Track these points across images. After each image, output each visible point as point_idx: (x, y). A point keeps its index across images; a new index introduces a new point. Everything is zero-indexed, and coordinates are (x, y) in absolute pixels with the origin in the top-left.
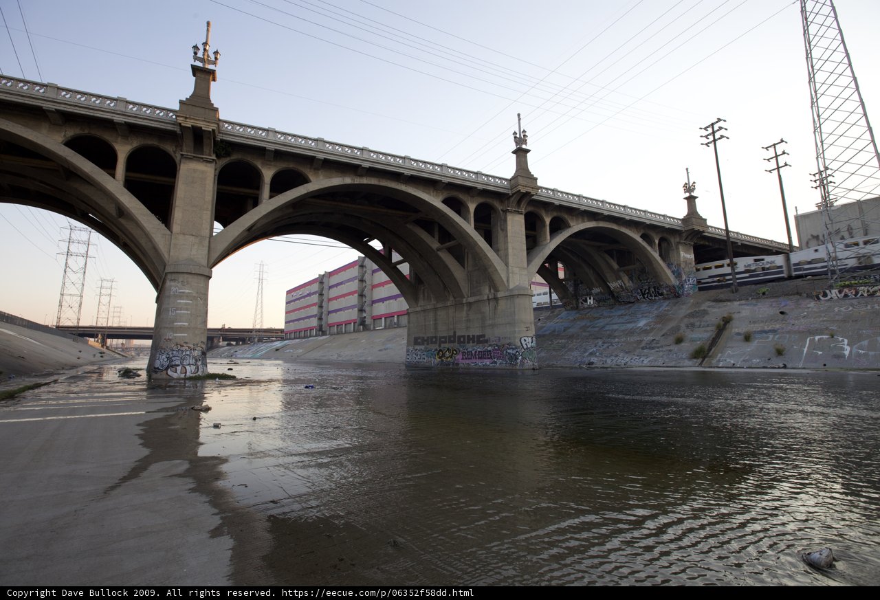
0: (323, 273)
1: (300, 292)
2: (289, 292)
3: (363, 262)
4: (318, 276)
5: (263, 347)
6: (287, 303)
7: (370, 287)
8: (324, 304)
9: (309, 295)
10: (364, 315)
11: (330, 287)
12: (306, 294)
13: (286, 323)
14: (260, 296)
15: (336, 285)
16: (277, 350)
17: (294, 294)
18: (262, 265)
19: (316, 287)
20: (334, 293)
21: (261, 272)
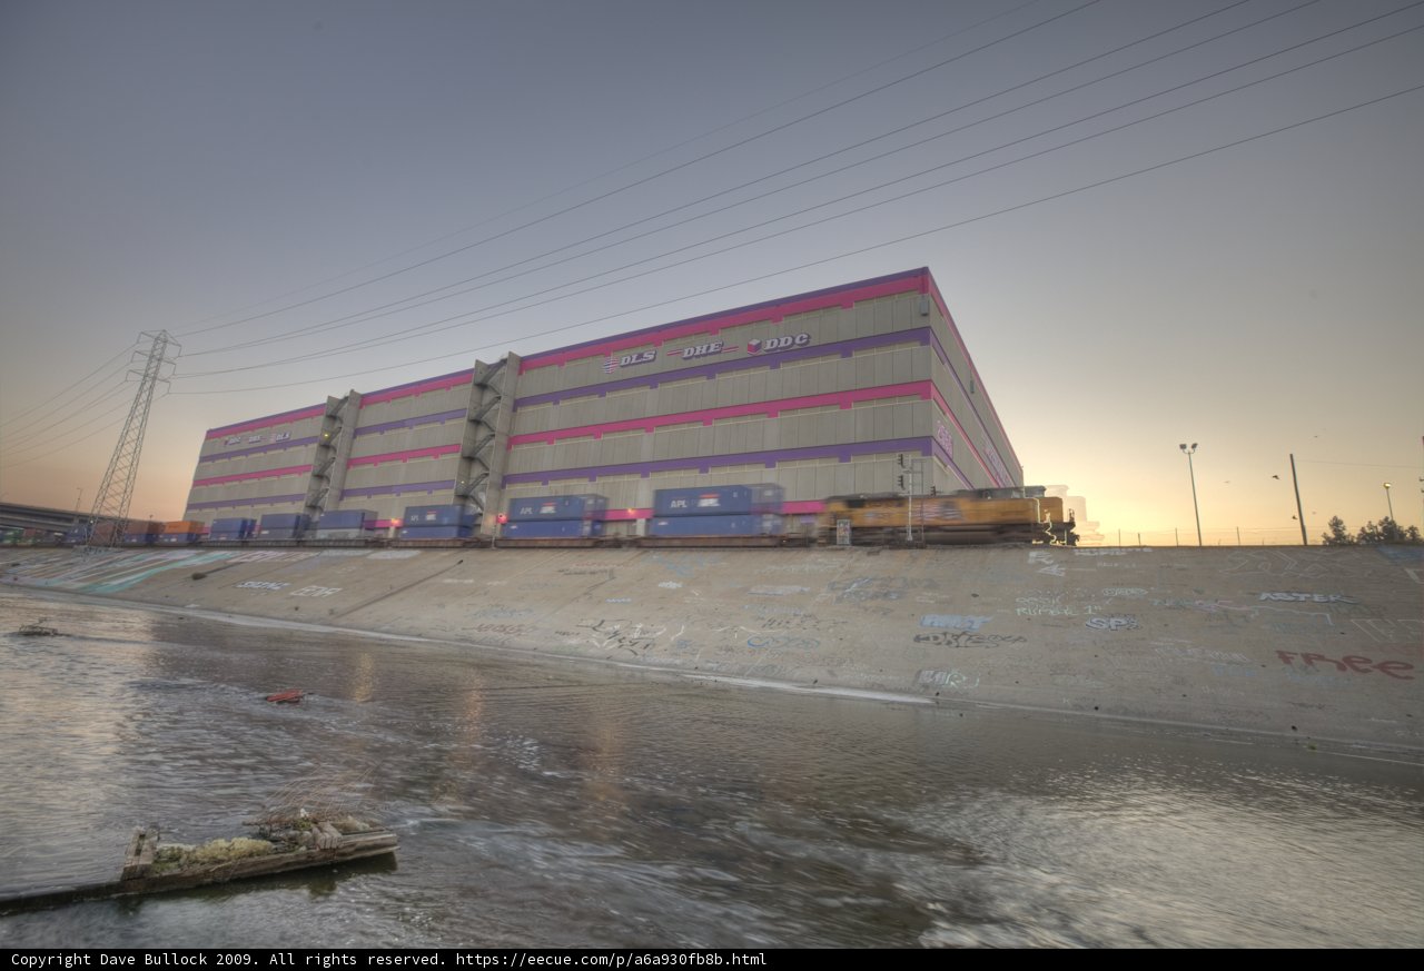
0: (340, 396)
1: (254, 437)
2: (211, 434)
3: (488, 377)
4: (325, 401)
5: (127, 563)
6: (203, 459)
7: (504, 440)
8: (334, 472)
9: (284, 444)
10: (473, 508)
11: (358, 432)
12: (272, 441)
13: (190, 507)
14: (137, 422)
15: (382, 428)
16: (197, 577)
17: (233, 439)
18: (162, 340)
19: (315, 426)
20: (369, 445)
21: (156, 358)
